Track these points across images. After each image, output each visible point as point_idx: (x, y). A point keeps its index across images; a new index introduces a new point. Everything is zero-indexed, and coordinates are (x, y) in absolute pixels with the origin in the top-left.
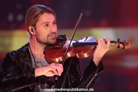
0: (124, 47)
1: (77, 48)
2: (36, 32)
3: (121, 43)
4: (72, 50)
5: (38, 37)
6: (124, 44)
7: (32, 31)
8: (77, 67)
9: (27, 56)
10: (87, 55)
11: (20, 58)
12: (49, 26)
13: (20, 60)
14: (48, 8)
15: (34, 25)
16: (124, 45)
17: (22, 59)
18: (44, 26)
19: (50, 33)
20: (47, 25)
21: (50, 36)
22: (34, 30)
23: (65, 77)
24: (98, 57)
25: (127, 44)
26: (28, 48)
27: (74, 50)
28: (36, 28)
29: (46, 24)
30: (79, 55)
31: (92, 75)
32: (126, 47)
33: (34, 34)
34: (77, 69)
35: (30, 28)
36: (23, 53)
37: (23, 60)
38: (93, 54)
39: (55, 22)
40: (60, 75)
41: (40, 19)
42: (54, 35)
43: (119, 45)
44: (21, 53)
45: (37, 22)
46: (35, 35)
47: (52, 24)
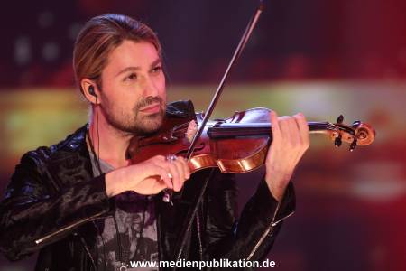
0: (355, 141)
1: (220, 143)
2: (104, 97)
3: (348, 130)
4: (207, 147)
5: (108, 112)
6: (354, 131)
7: (93, 94)
8: (227, 196)
9: (80, 162)
10: (250, 164)
11: (61, 167)
12: (139, 78)
13: (61, 174)
14: (138, 26)
15: (97, 78)
16: (354, 134)
17: (66, 171)
18: (125, 80)
19: (142, 98)
20: (133, 77)
21: (142, 109)
22: (96, 91)
23: (191, 223)
24: (279, 172)
25: (363, 132)
26: (84, 140)
27: (212, 149)
28: (101, 83)
29: (129, 73)
30: (225, 165)
31: (261, 225)
32: (361, 142)
33: (98, 102)
34: (226, 202)
35: (86, 84)
36: (69, 153)
37: (70, 174)
38: (264, 163)
39: (159, 65)
40: (177, 188)
41: (111, 57)
42: (155, 104)
43: (340, 136)
44: (63, 152)
45: (103, 68)
46: (100, 105)
47: (150, 72)
